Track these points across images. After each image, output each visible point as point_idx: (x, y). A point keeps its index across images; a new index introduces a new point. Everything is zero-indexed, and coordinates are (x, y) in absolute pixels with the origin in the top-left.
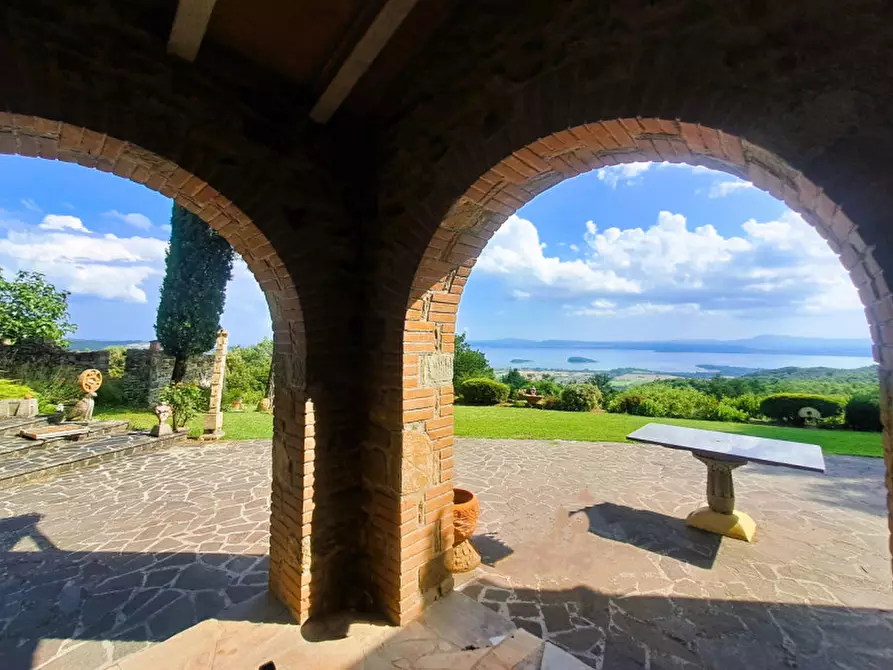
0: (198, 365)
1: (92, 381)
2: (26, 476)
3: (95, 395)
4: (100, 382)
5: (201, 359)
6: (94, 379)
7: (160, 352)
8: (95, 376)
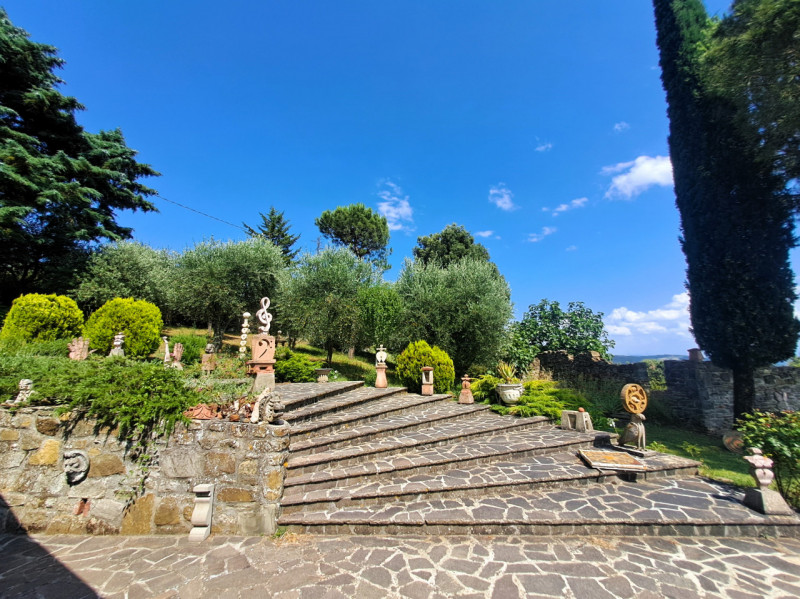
0: (766, 381)
1: (636, 399)
2: (586, 527)
3: (643, 417)
4: (645, 401)
5: (767, 371)
6: (638, 398)
7: (705, 363)
8: (637, 393)
